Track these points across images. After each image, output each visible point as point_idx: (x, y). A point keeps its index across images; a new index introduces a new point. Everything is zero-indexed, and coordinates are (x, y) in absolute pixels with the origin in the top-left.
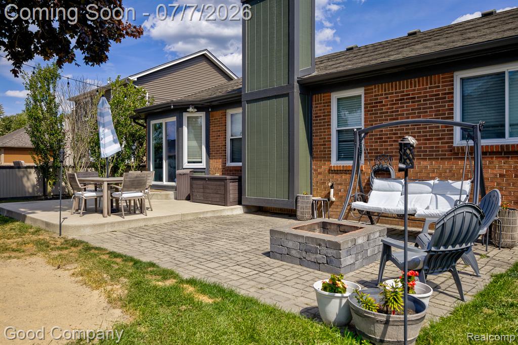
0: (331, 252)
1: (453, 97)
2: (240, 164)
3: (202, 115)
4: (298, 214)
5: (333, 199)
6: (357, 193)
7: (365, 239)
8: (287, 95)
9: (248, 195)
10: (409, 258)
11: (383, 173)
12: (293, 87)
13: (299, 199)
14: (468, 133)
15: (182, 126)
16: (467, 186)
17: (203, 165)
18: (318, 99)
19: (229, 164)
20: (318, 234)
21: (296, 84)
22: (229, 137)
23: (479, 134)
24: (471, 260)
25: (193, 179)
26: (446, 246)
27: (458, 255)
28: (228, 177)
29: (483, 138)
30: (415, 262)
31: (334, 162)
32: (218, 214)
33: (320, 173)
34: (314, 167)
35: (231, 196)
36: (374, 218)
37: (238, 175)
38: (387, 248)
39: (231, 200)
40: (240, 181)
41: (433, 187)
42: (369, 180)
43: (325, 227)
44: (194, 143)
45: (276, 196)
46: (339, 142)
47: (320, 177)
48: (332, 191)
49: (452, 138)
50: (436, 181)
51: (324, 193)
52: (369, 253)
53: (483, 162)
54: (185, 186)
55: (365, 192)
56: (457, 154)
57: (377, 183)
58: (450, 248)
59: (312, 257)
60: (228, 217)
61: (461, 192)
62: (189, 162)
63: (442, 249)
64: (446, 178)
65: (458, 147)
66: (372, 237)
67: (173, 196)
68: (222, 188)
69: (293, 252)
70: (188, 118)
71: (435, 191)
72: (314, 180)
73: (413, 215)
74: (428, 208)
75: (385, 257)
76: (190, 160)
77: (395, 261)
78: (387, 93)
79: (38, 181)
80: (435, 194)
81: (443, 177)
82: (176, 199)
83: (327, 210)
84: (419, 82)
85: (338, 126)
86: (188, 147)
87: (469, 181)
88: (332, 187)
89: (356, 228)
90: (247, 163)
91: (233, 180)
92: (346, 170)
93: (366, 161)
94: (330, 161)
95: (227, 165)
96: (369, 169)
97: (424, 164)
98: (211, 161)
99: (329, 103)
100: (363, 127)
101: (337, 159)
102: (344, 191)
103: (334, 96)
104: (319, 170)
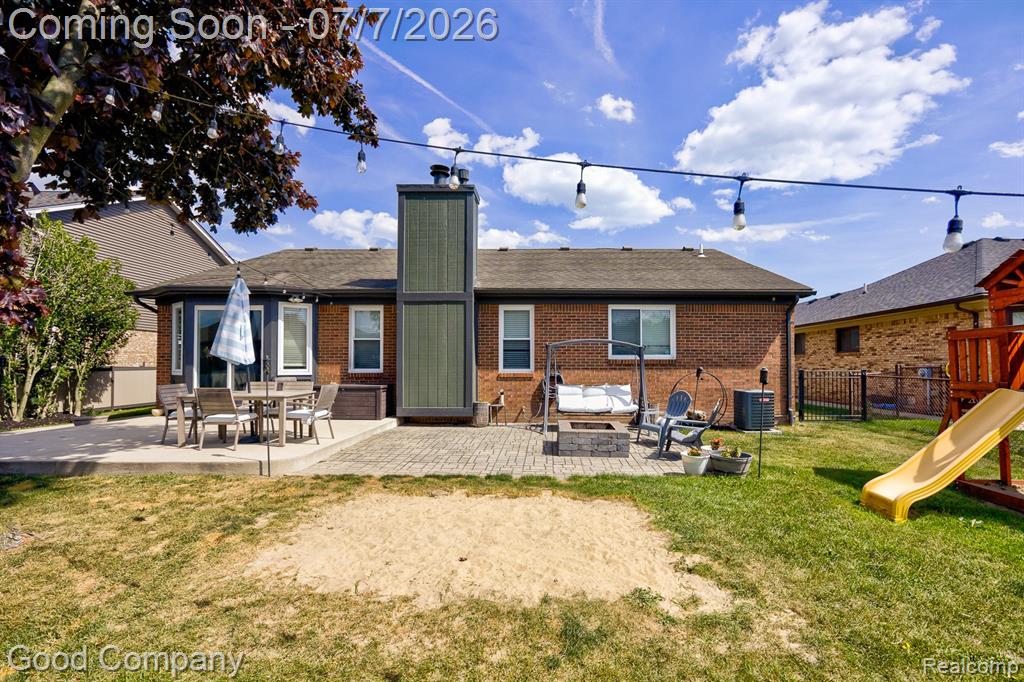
0: (622, 441)
1: (607, 323)
3: (308, 307)
5: (503, 404)
9: (400, 406)
12: (472, 296)
13: (478, 407)
15: (276, 320)
16: (628, 388)
17: (308, 372)
18: (486, 309)
19: (352, 370)
21: (472, 293)
22: (352, 338)
31: (502, 370)
33: (487, 381)
34: (481, 374)
35: (381, 408)
41: (606, 390)
45: (448, 404)
46: (505, 351)
47: (487, 384)
48: (502, 397)
49: (607, 353)
50: (607, 386)
51: (492, 399)
56: (612, 365)
59: (604, 448)
62: (285, 368)
65: (612, 360)
68: (373, 399)
69: (585, 447)
70: (287, 309)
71: (608, 393)
76: (286, 365)
80: (609, 395)
84: (583, 307)
85: (505, 336)
86: (285, 348)
88: (502, 393)
90: (403, 369)
92: (515, 378)
93: (536, 369)
94: (497, 369)
95: (350, 371)
96: (539, 376)
97: (586, 372)
98: (321, 367)
99: (496, 314)
100: (532, 339)
101: (505, 367)
102: (514, 397)
103: (502, 308)
104: (486, 378)
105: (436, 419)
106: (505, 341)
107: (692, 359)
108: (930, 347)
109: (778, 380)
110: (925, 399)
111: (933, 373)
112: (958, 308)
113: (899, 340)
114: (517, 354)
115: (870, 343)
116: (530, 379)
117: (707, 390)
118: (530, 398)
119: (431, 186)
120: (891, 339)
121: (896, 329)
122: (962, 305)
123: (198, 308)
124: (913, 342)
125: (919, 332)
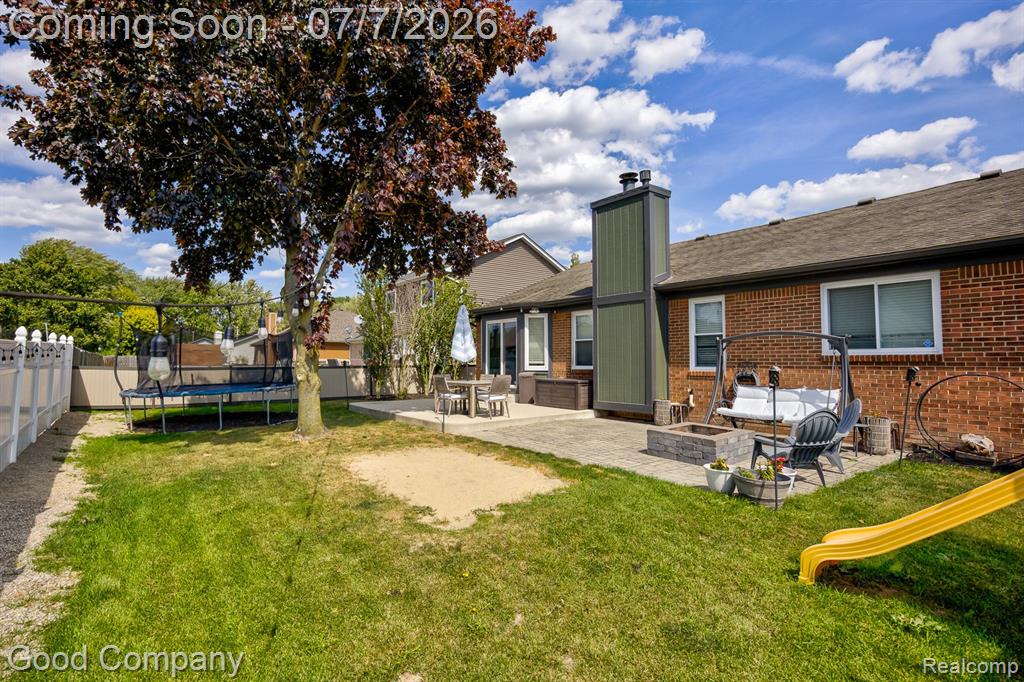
0: (707, 449)
1: (820, 307)
2: (591, 368)
3: (545, 316)
4: (657, 419)
5: (692, 404)
6: (721, 400)
7: (736, 439)
8: (643, 301)
9: (599, 400)
10: (778, 452)
11: (748, 381)
12: (650, 294)
13: (657, 405)
14: (835, 344)
15: (523, 328)
16: (836, 394)
17: (545, 368)
18: (674, 305)
19: (575, 367)
20: (688, 434)
21: (652, 291)
22: (574, 339)
23: (845, 346)
24: (836, 460)
25: (539, 382)
26: (808, 442)
27: (819, 451)
28: (579, 381)
29: (850, 347)
30: (783, 455)
31: (693, 368)
32: (572, 418)
33: (677, 379)
34: (671, 372)
35: (582, 400)
36: (739, 424)
37: (589, 379)
38: (758, 445)
39: (582, 404)
40: (591, 385)
41: (801, 395)
42: (732, 387)
43: (694, 429)
44: (536, 345)
45: (632, 400)
46: (698, 347)
47: (677, 382)
48: (691, 397)
49: (820, 347)
50: (804, 390)
51: (683, 398)
52: (740, 453)
53: (851, 372)
54: (529, 389)
55: (729, 398)
56: (826, 362)
57: (741, 390)
58: (811, 444)
59: (689, 453)
60: (581, 420)
61: (829, 400)
62: (530, 365)
63: (805, 444)
64: (814, 387)
65: (827, 357)
66: (742, 438)
67: (514, 400)
68: (573, 392)
69: (670, 449)
70: (530, 319)
71: (803, 399)
72: (671, 385)
73: (780, 422)
74: (796, 415)
75: (756, 452)
76: (532, 362)
77: (765, 456)
78: (749, 302)
79: (366, 381)
80: (803, 402)
81: (812, 386)
82: (518, 401)
83: (687, 415)
84: (784, 292)
85: (697, 332)
86: (530, 349)
87: (838, 390)
88: (691, 393)
89: (726, 431)
90: (598, 366)
91: (584, 384)
92: (706, 377)
93: (728, 367)
94: (688, 366)
95: (572, 368)
96: (731, 375)
98: (554, 364)
99: (687, 308)
100: (724, 333)
101: (696, 364)
102: (705, 397)
103: (692, 302)
104: (677, 376)
105: (634, 414)
106: (697, 337)
119: (620, 195)
123: (488, 322)
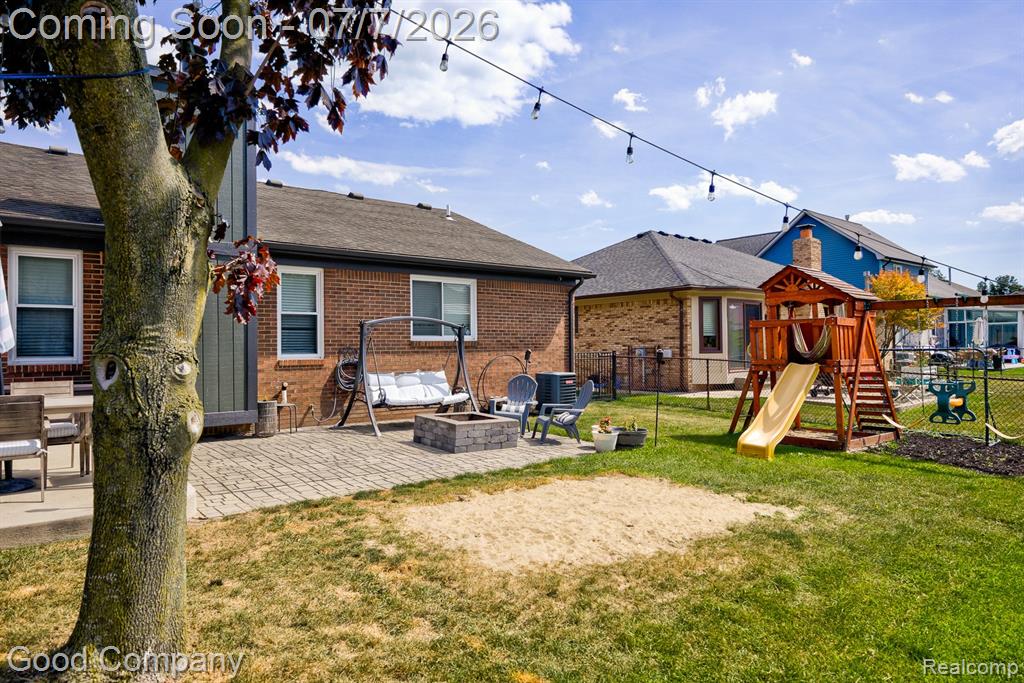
1: (410, 296)
11: (349, 369)
19: (17, 361)
22: (13, 305)
31: (282, 356)
42: (332, 376)
45: (218, 408)
46: (285, 330)
47: (260, 375)
49: (410, 333)
51: (269, 396)
56: (414, 348)
65: (415, 342)
69: (480, 440)
71: (423, 381)
84: (382, 275)
85: (283, 309)
92: (301, 366)
93: (327, 354)
94: (276, 354)
95: (9, 362)
96: (331, 363)
97: (388, 357)
100: (320, 314)
101: (283, 351)
102: (299, 391)
103: (282, 270)
106: (283, 316)
107: (495, 341)
108: (644, 329)
109: (563, 362)
110: (641, 377)
111: (647, 353)
112: (672, 296)
113: (617, 322)
114: (302, 333)
115: (589, 324)
116: (320, 367)
117: (506, 374)
118: (320, 393)
120: (609, 321)
121: (615, 311)
122: (675, 294)
124: (630, 324)
125: (635, 315)
